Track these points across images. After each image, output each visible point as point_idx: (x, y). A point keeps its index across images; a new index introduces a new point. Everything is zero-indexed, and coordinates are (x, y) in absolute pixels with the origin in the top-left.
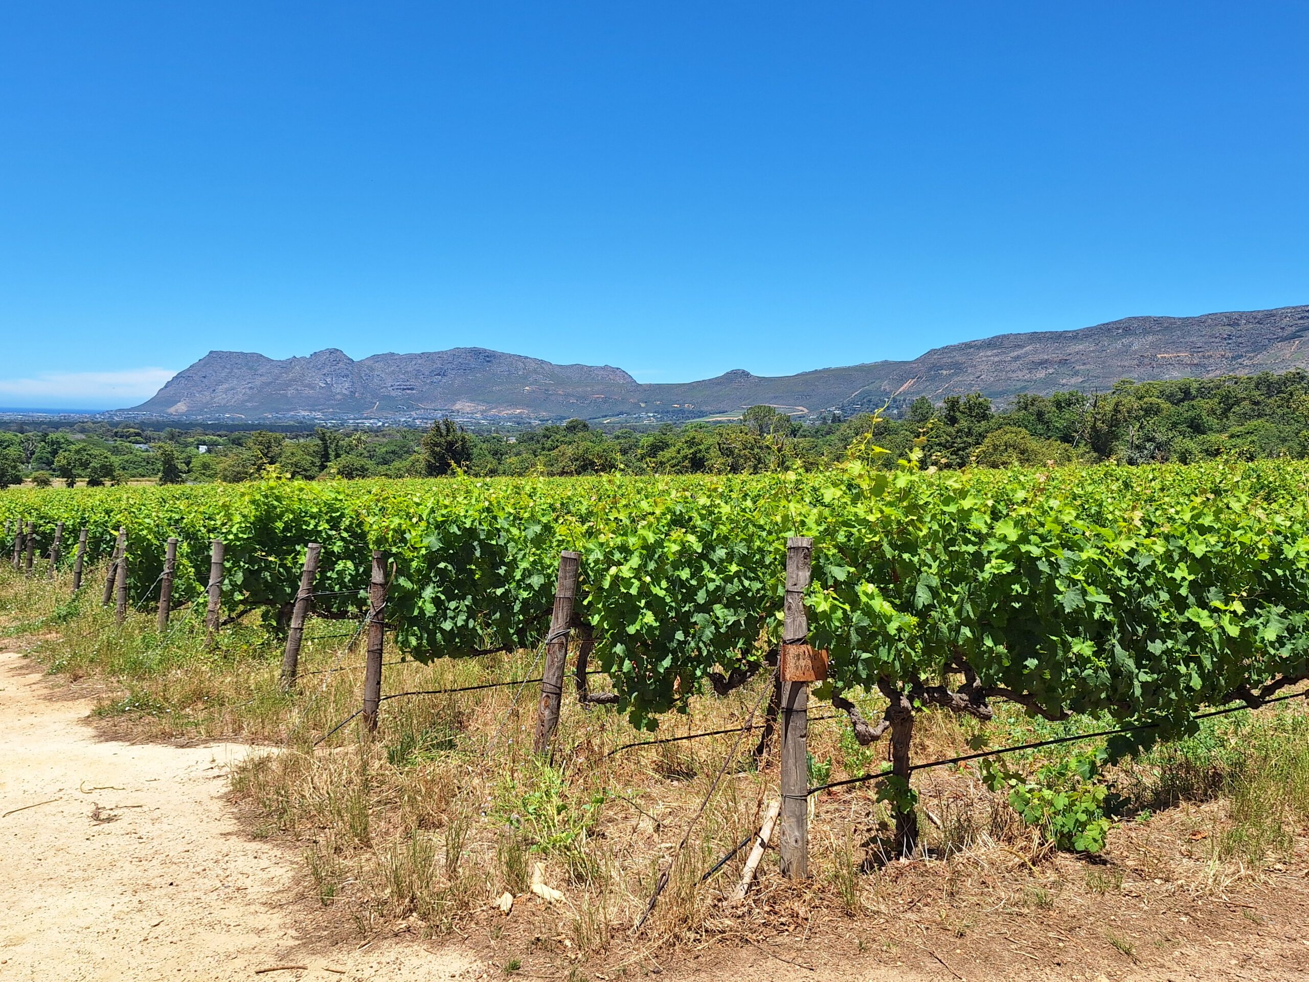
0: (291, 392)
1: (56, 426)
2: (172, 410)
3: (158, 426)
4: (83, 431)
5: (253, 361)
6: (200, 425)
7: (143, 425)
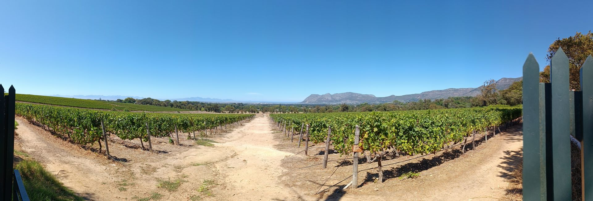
0: (322, 100)
1: (291, 105)
2: (306, 103)
3: (304, 105)
4: (294, 106)
5: (317, 95)
6: (310, 105)
7: (302, 105)
